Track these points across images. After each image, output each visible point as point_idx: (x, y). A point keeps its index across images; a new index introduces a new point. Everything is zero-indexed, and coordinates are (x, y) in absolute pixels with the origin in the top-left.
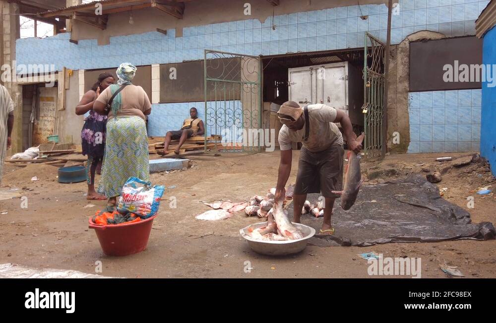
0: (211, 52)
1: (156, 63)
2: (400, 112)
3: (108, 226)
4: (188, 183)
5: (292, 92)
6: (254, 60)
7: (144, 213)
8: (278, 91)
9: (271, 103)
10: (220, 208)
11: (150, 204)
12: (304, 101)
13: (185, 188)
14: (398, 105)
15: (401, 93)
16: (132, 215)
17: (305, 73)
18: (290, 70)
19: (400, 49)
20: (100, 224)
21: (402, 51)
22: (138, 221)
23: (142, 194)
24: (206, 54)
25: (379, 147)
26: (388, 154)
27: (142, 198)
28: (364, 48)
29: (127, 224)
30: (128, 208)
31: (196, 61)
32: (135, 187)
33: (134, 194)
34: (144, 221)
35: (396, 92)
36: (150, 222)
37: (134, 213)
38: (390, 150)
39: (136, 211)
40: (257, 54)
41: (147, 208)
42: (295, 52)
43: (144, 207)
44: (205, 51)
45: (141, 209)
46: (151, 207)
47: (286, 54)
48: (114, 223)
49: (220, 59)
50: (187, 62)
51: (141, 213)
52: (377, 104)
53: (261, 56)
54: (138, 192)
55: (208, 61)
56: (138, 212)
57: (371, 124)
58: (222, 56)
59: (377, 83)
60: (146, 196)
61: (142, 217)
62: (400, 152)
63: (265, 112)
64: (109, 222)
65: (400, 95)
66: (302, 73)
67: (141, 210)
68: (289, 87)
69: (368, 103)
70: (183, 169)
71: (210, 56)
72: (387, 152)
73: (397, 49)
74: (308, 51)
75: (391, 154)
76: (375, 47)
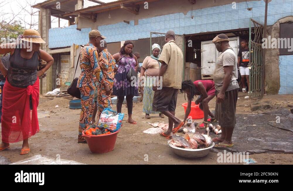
0: (155, 33)
1: (123, 40)
2: (273, 68)
3: (92, 136)
4: (140, 110)
5: (204, 56)
6: (180, 37)
7: (112, 129)
8: (196, 55)
9: (190, 63)
10: (157, 127)
11: (115, 124)
12: (211, 61)
13: (138, 113)
14: (272, 64)
15: (274, 56)
16: (106, 130)
17: (212, 44)
18: (202, 43)
19: (273, 28)
20: (88, 135)
21: (275, 29)
22: (109, 134)
23: (111, 118)
24: (151, 34)
25: (259, 90)
26: (266, 94)
27: (112, 120)
28: (249, 28)
29: (102, 135)
30: (104, 126)
31: (146, 39)
32: (108, 114)
33: (107, 118)
34: (112, 133)
35: (271, 55)
36: (116, 134)
37: (107, 129)
38: (267, 92)
39: (108, 128)
40: (182, 34)
41: (114, 126)
42: (206, 31)
43: (112, 126)
44: (151, 33)
45: (111, 127)
46: (116, 126)
47: (200, 33)
48: (96, 134)
49: (160, 37)
50: (141, 39)
51: (111, 129)
52: (258, 63)
53: (184, 35)
54: (109, 117)
55: (152, 38)
56: (109, 129)
57: (254, 76)
58: (161, 35)
59: (258, 50)
60: (114, 119)
61: (111, 131)
62: (274, 94)
63: (187, 68)
64: (93, 134)
65: (273, 57)
66: (210, 45)
67: (111, 128)
68: (202, 53)
69: (252, 63)
70: (138, 102)
71: (154, 36)
72: (265, 93)
73: (271, 28)
74: (213, 31)
75: (267, 95)
76: (257, 27)
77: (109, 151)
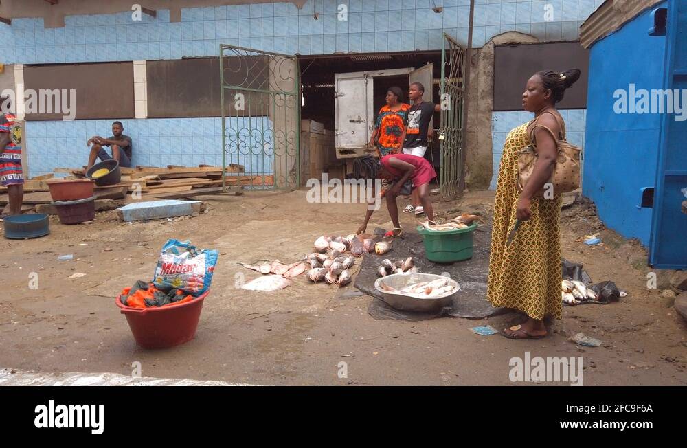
0: (230, 48)
1: (140, 59)
2: (481, 137)
3: (149, 309)
4: (208, 235)
5: (340, 107)
6: (288, 60)
7: (194, 289)
9: (310, 121)
10: (271, 273)
11: (201, 276)
12: (356, 119)
14: (479, 128)
15: (483, 112)
16: (179, 293)
17: (358, 81)
18: (337, 76)
19: (482, 55)
20: (137, 308)
21: (485, 57)
22: (189, 300)
23: (189, 262)
24: (222, 50)
25: (456, 182)
26: (466, 190)
27: (190, 268)
28: (441, 51)
29: (169, 307)
30: (172, 282)
31: (203, 58)
32: (177, 253)
33: (179, 262)
34: (196, 299)
35: (477, 111)
36: (201, 302)
37: (180, 290)
38: (468, 186)
39: (183, 287)
40: (293, 53)
41: (198, 282)
42: (346, 52)
43: (194, 281)
44: (221, 46)
45: (190, 283)
46: (203, 281)
47: (334, 55)
48: (157, 305)
49: (242, 57)
50: (188, 59)
51: (190, 289)
52: (454, 127)
53: (298, 56)
54: (183, 260)
56: (186, 288)
57: (454, 153)
58: (244, 53)
59: (455, 99)
60: (195, 265)
61: (194, 294)
62: (481, 189)
63: (304, 134)
64: (148, 304)
65: (482, 115)
66: (354, 81)
67: (190, 285)
68: (336, 100)
69: (445, 127)
70: (194, 215)
71: (226, 53)
72: (464, 189)
73: (479, 54)
74: (363, 52)
75: (469, 191)
76: (454, 50)
77: (187, 341)
